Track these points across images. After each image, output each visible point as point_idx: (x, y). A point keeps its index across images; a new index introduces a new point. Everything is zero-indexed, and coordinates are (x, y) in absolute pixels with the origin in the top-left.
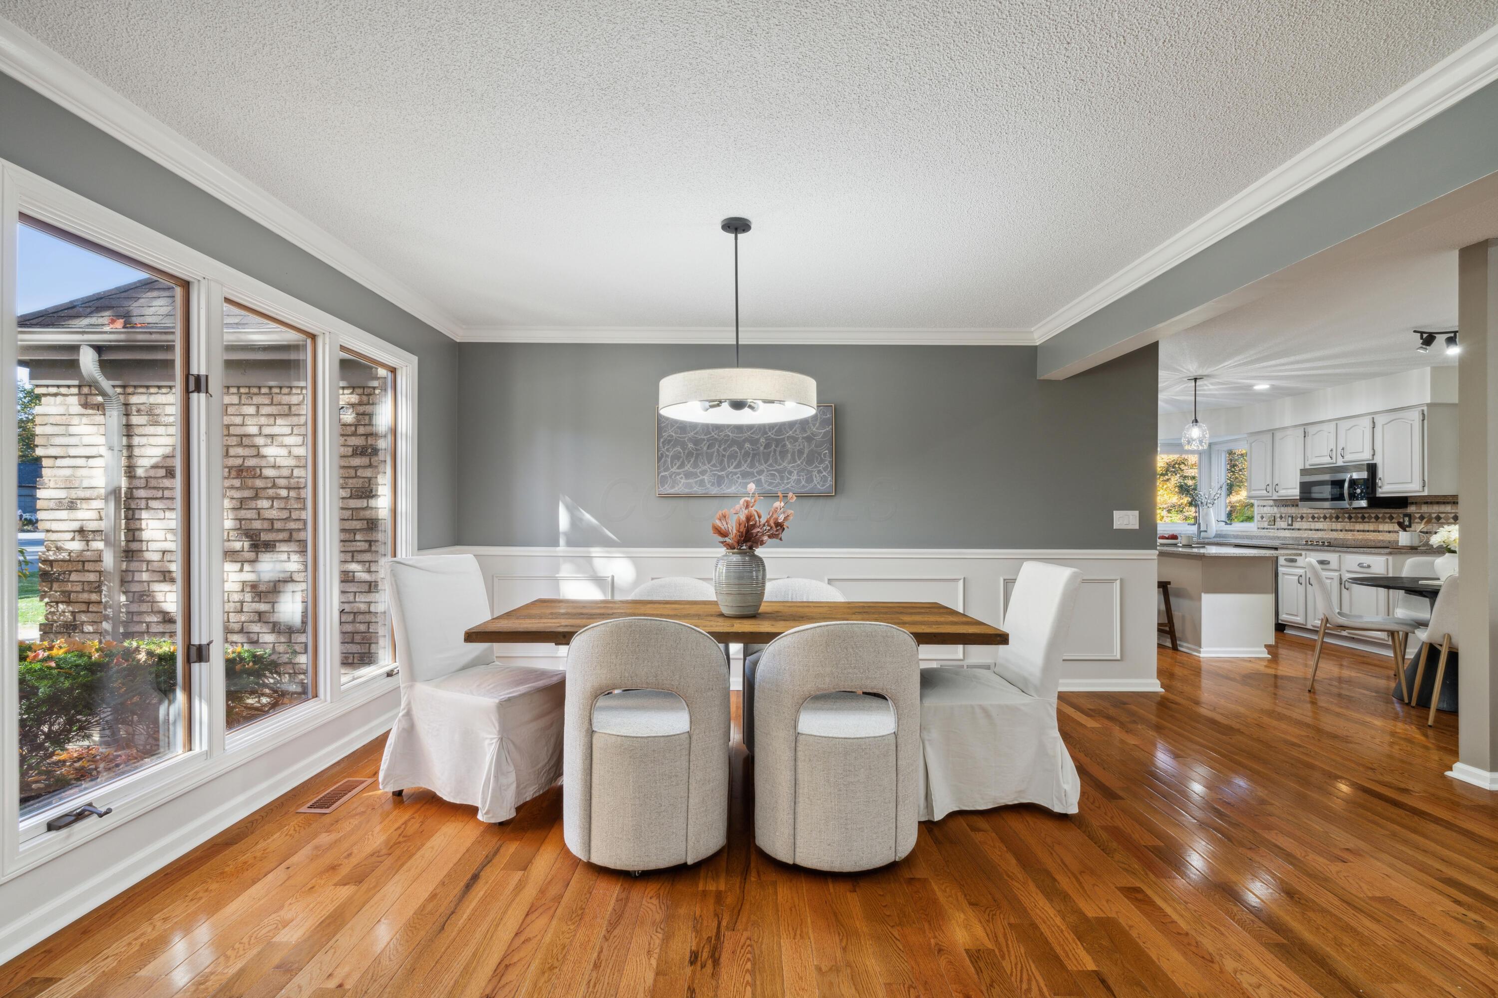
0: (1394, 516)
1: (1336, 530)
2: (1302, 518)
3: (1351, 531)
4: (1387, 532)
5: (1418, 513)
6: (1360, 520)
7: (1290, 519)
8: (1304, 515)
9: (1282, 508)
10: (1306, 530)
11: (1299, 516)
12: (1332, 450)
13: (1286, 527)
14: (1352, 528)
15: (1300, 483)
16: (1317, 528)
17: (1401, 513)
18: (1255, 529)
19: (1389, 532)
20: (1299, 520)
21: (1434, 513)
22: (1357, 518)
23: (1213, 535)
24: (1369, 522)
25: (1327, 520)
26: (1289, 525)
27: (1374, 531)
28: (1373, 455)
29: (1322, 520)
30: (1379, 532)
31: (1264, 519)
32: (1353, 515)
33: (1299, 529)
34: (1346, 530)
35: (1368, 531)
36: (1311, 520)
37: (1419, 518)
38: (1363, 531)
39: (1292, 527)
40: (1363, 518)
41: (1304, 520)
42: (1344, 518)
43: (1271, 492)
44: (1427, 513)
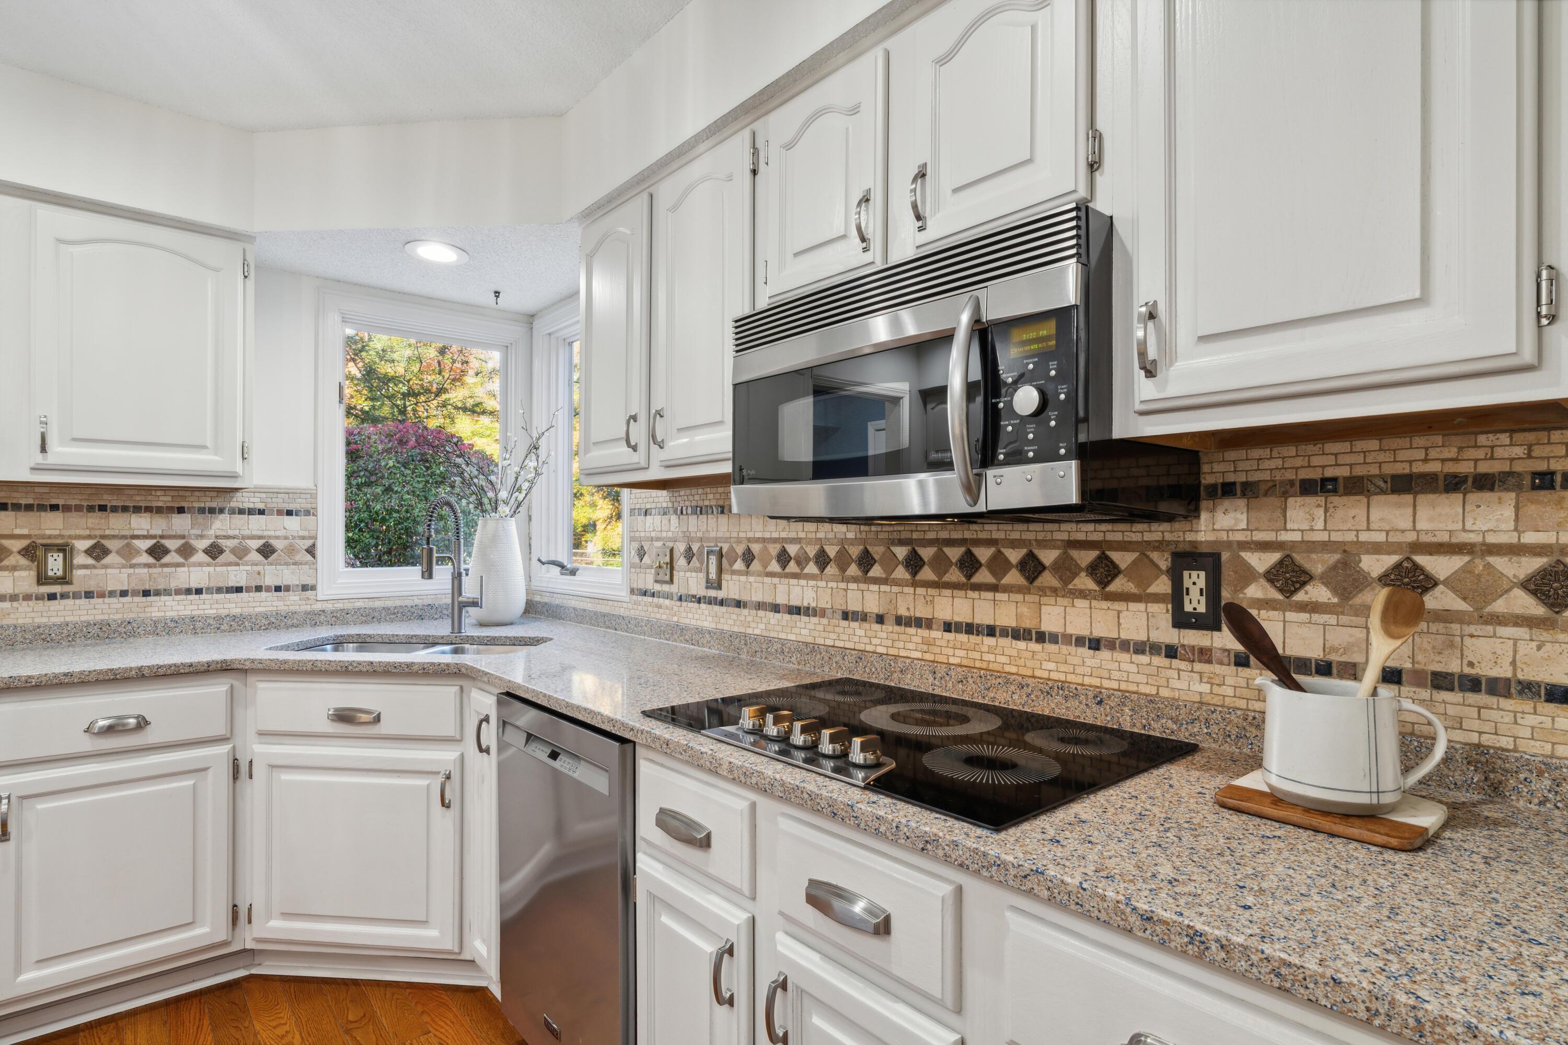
0: (1122, 559)
1: (863, 617)
2: (749, 557)
3: (918, 623)
4: (1080, 641)
5: (1265, 546)
6: (954, 575)
7: (713, 559)
8: (756, 548)
9: (693, 519)
10: (760, 606)
11: (740, 549)
12: (866, 200)
13: (701, 591)
14: (922, 612)
15: (735, 386)
16: (795, 602)
17: (1159, 546)
18: (623, 594)
19: (1095, 644)
20: (739, 565)
21: (1377, 549)
22: (940, 564)
23: (520, 605)
24: (994, 588)
25: (831, 569)
26: (709, 585)
27: (1017, 634)
28: (1094, 166)
29: (812, 568)
30: (1041, 637)
31: (646, 560)
32: (926, 553)
33: (739, 604)
34: (899, 621)
35: (991, 631)
36: (775, 566)
37: (1271, 576)
38: (970, 629)
39: (720, 594)
40: (969, 564)
41: (756, 565)
42: (890, 562)
43: (642, 448)
44: (1326, 546)
